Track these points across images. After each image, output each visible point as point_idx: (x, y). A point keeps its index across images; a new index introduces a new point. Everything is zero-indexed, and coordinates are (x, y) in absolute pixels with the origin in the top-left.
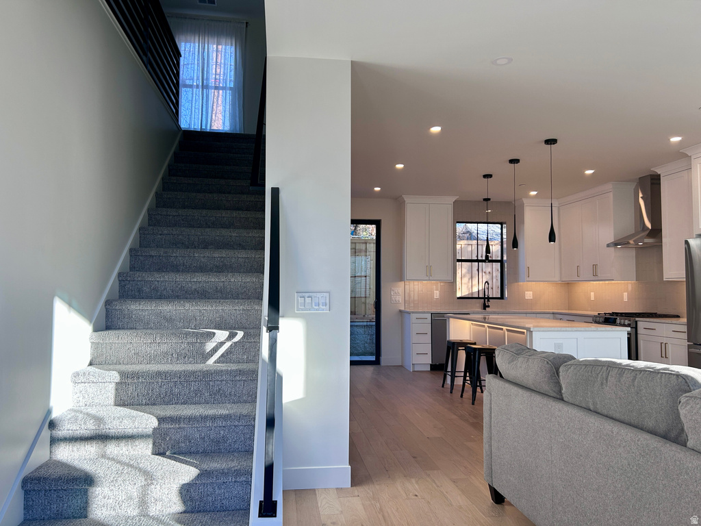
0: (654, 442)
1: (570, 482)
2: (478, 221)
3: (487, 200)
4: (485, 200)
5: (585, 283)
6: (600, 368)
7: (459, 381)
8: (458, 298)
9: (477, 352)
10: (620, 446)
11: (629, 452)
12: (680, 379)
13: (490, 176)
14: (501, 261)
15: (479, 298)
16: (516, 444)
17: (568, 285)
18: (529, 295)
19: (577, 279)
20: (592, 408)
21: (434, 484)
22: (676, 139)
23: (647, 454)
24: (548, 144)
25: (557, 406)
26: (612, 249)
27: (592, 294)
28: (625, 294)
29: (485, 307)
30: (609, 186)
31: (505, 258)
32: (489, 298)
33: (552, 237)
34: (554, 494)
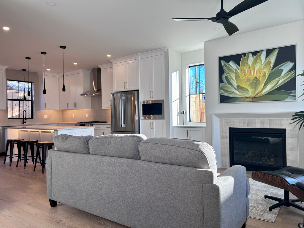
0: (131, 161)
1: (95, 185)
2: (19, 80)
3: (24, 70)
4: (23, 70)
5: (70, 110)
6: (107, 138)
7: (15, 159)
8: (9, 119)
9: (26, 143)
10: (118, 166)
11: (121, 167)
12: (138, 138)
13: (29, 58)
14: (32, 101)
15: (20, 118)
16: (67, 177)
17: (62, 111)
18: (45, 116)
19: (67, 109)
20: (103, 154)
21: (18, 208)
22: (109, 56)
23: (129, 166)
24: (62, 48)
25: (89, 156)
26: (82, 96)
27: (73, 115)
28: (87, 115)
29: (24, 122)
30: (81, 71)
31: (34, 99)
32: (26, 118)
33: (64, 89)
34: (87, 192)
